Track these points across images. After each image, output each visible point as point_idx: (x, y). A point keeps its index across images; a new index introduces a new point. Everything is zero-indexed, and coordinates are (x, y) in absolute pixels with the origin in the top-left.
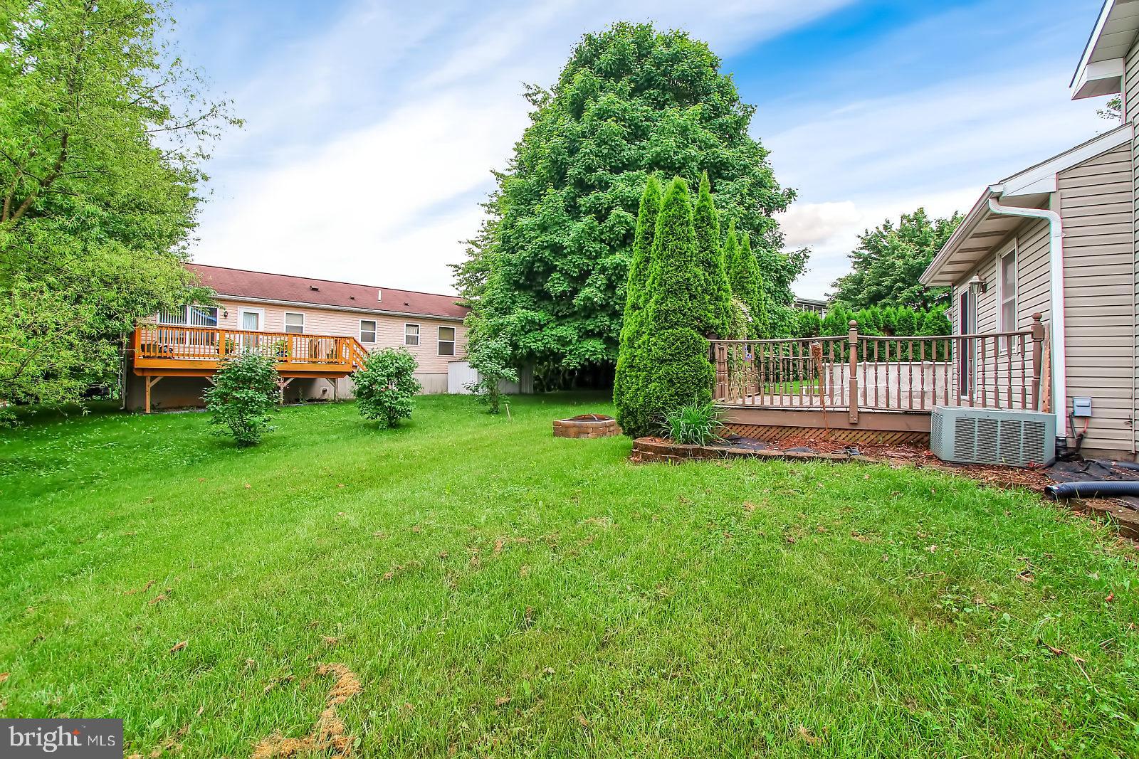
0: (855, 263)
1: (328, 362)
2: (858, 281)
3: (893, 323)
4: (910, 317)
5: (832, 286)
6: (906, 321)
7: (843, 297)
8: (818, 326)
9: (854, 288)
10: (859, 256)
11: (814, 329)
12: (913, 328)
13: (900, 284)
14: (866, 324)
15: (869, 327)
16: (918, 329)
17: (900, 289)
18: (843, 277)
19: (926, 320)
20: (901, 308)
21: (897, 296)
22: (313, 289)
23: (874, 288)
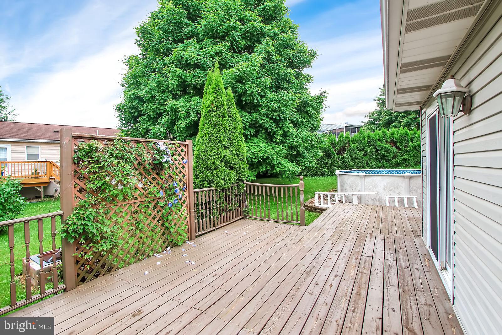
0: (378, 103)
1: (33, 177)
2: (379, 113)
3: (396, 138)
4: (407, 134)
5: (365, 117)
6: (403, 136)
7: (371, 123)
8: (349, 141)
9: (377, 118)
10: (380, 100)
11: (347, 143)
12: (408, 141)
13: (402, 114)
14: (379, 139)
15: (381, 141)
16: (412, 141)
17: (403, 117)
18: (371, 112)
19: (416, 135)
20: (401, 128)
21: (400, 121)
22: (55, 131)
23: (388, 117)
